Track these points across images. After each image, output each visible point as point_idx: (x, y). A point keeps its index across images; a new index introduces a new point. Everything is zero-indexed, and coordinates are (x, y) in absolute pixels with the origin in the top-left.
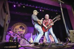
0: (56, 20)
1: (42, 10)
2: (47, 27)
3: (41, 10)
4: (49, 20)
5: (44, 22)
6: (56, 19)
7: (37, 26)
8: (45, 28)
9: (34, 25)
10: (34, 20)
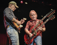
0: (48, 20)
2: (31, 35)
5: (27, 26)
6: (47, 18)
8: (28, 35)
9: (7, 27)
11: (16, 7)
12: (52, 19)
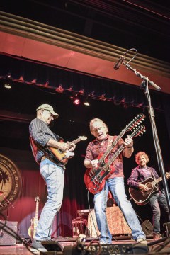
1: (82, 102)
3: (77, 101)
4: (111, 139)
7: (46, 167)
9: (40, 161)
10: (36, 139)
11: (52, 115)
12: (141, 134)
